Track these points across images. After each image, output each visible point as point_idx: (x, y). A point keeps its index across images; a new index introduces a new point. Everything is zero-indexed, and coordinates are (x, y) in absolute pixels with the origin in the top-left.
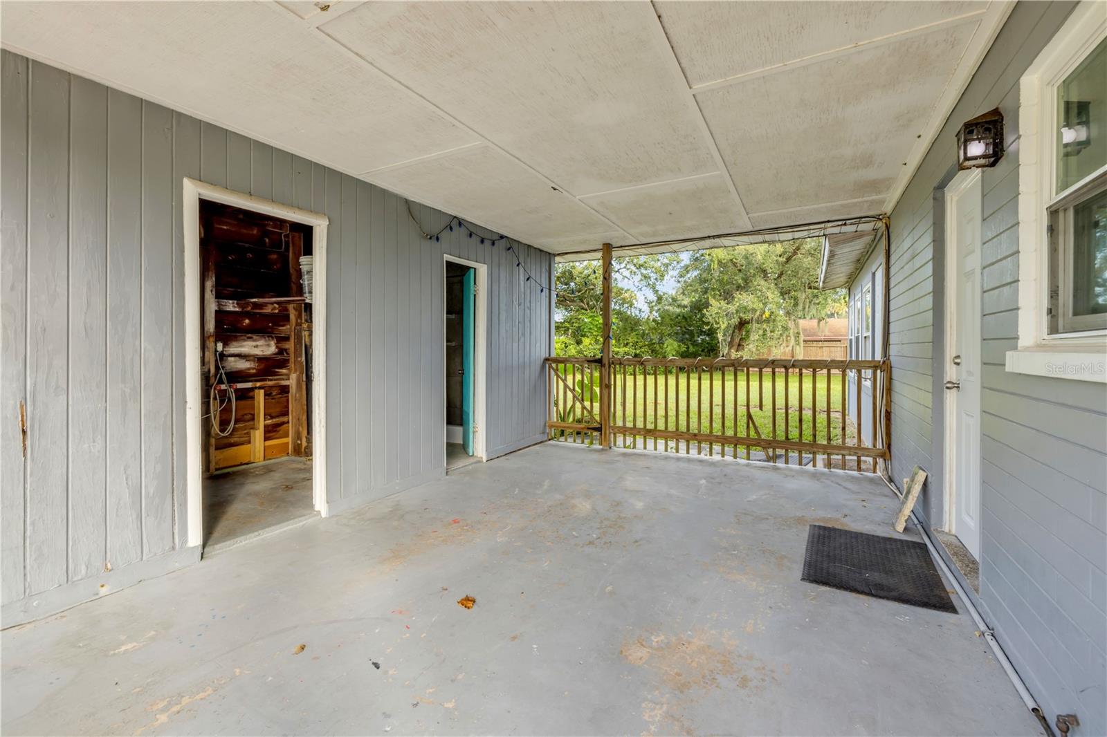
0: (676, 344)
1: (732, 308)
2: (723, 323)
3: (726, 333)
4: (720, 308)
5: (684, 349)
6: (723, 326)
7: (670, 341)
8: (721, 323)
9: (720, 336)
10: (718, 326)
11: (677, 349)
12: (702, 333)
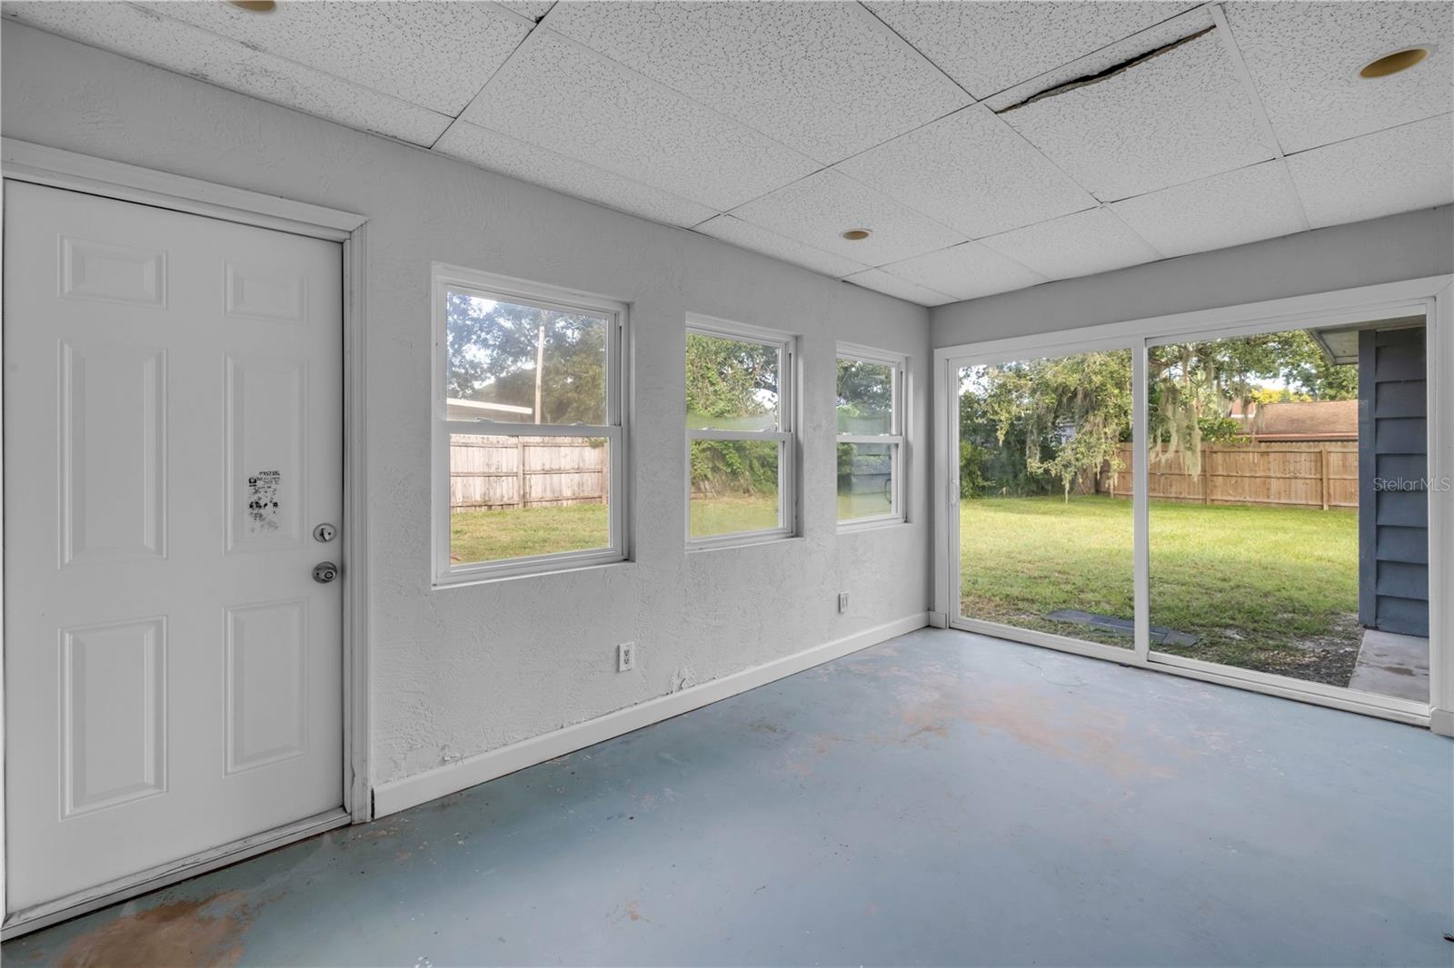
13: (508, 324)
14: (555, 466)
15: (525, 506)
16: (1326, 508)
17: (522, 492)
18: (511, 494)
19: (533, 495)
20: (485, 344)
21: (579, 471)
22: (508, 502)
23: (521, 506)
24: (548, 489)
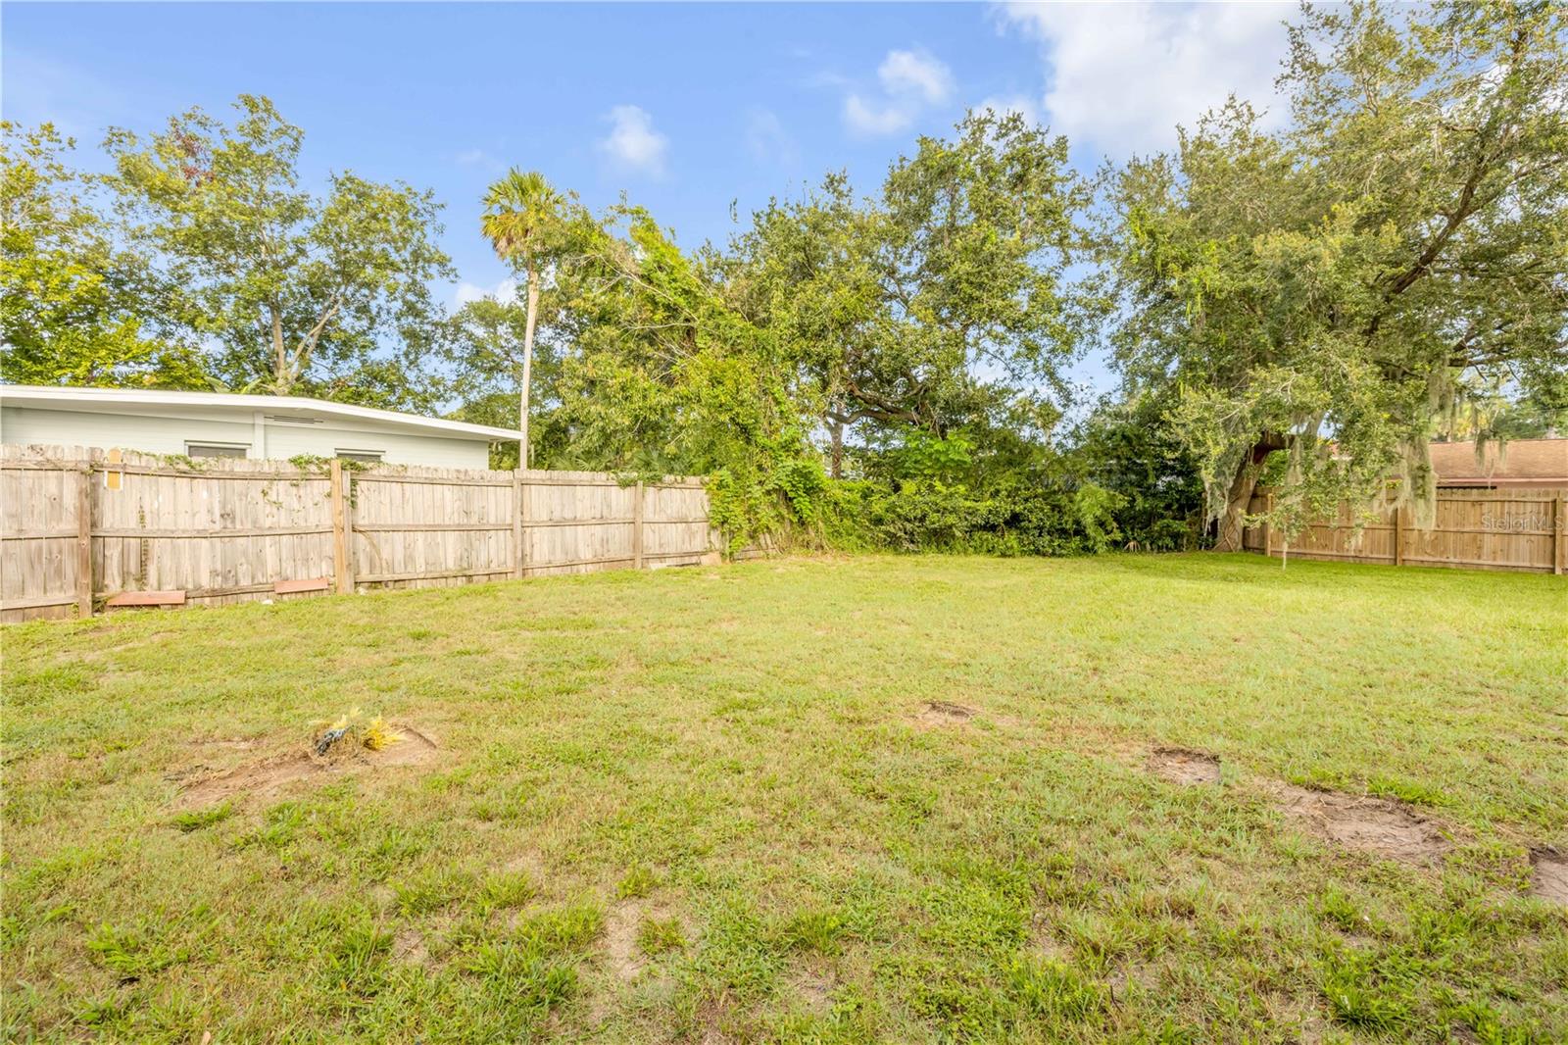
0: (1103, 494)
1: (1241, 407)
2: (1217, 444)
3: (1225, 469)
4: (1207, 408)
5: (1121, 503)
6: (1216, 452)
7: (1093, 485)
8: (1210, 443)
9: (1207, 476)
10: (1202, 451)
11: (1106, 504)
12: (1163, 469)
13: (480, 332)
14: (568, 515)
15: (524, 575)
16: (1558, 571)
17: (519, 555)
18: (502, 559)
19: (536, 557)
20: (448, 354)
21: (602, 521)
22: (499, 570)
23: (518, 574)
24: (558, 550)
